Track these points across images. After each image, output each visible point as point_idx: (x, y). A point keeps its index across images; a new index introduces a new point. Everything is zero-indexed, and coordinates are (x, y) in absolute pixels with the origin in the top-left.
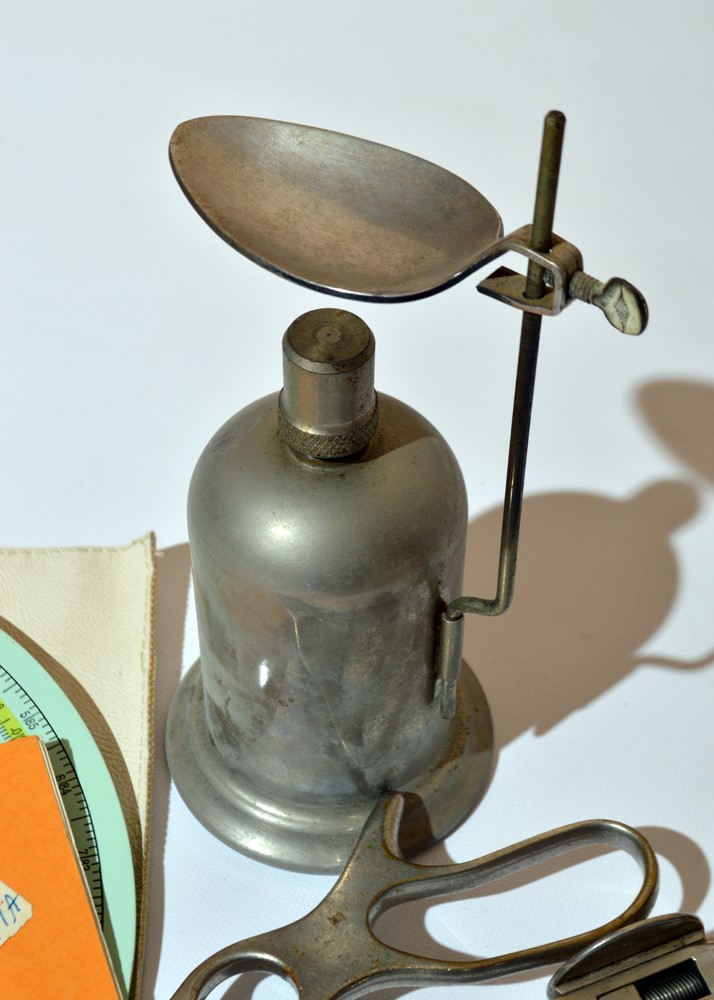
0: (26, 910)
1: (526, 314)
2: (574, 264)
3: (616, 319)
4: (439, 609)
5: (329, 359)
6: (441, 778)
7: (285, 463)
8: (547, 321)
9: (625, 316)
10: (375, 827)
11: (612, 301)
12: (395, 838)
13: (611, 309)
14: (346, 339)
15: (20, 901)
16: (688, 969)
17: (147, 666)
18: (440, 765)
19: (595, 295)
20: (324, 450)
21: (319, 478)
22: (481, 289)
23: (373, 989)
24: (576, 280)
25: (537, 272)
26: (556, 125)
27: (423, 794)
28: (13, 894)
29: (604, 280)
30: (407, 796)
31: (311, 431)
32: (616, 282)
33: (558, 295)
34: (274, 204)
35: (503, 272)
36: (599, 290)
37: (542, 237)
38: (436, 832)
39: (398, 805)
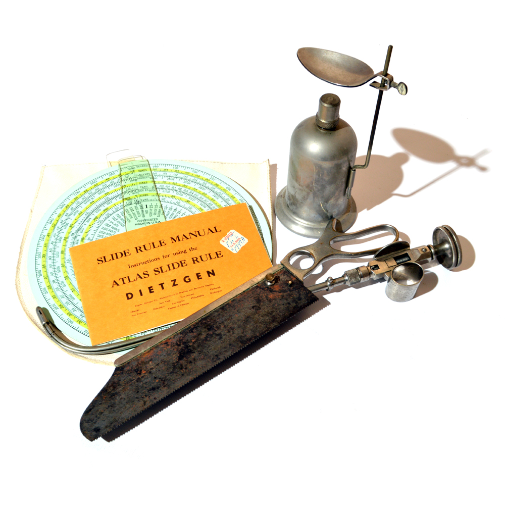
0: (246, 241)
1: (380, 91)
2: (392, 79)
3: (400, 92)
4: (350, 169)
5: (331, 104)
6: (345, 217)
7: (317, 130)
8: (385, 92)
9: (402, 91)
10: (330, 225)
11: (400, 87)
12: (335, 226)
13: (399, 89)
14: (334, 100)
15: (245, 238)
16: (406, 255)
17: (269, 191)
18: (344, 214)
19: (396, 86)
20: (327, 127)
21: (325, 134)
22: (370, 85)
23: (331, 259)
24: (392, 83)
25: (383, 81)
26: (391, 48)
27: (341, 220)
28: (243, 237)
29: (398, 83)
30: (337, 220)
31: (324, 122)
32: (401, 83)
33: (388, 86)
34: (321, 67)
35: (375, 82)
36: (397, 85)
37: (385, 73)
38: (343, 229)
39: (335, 221)
